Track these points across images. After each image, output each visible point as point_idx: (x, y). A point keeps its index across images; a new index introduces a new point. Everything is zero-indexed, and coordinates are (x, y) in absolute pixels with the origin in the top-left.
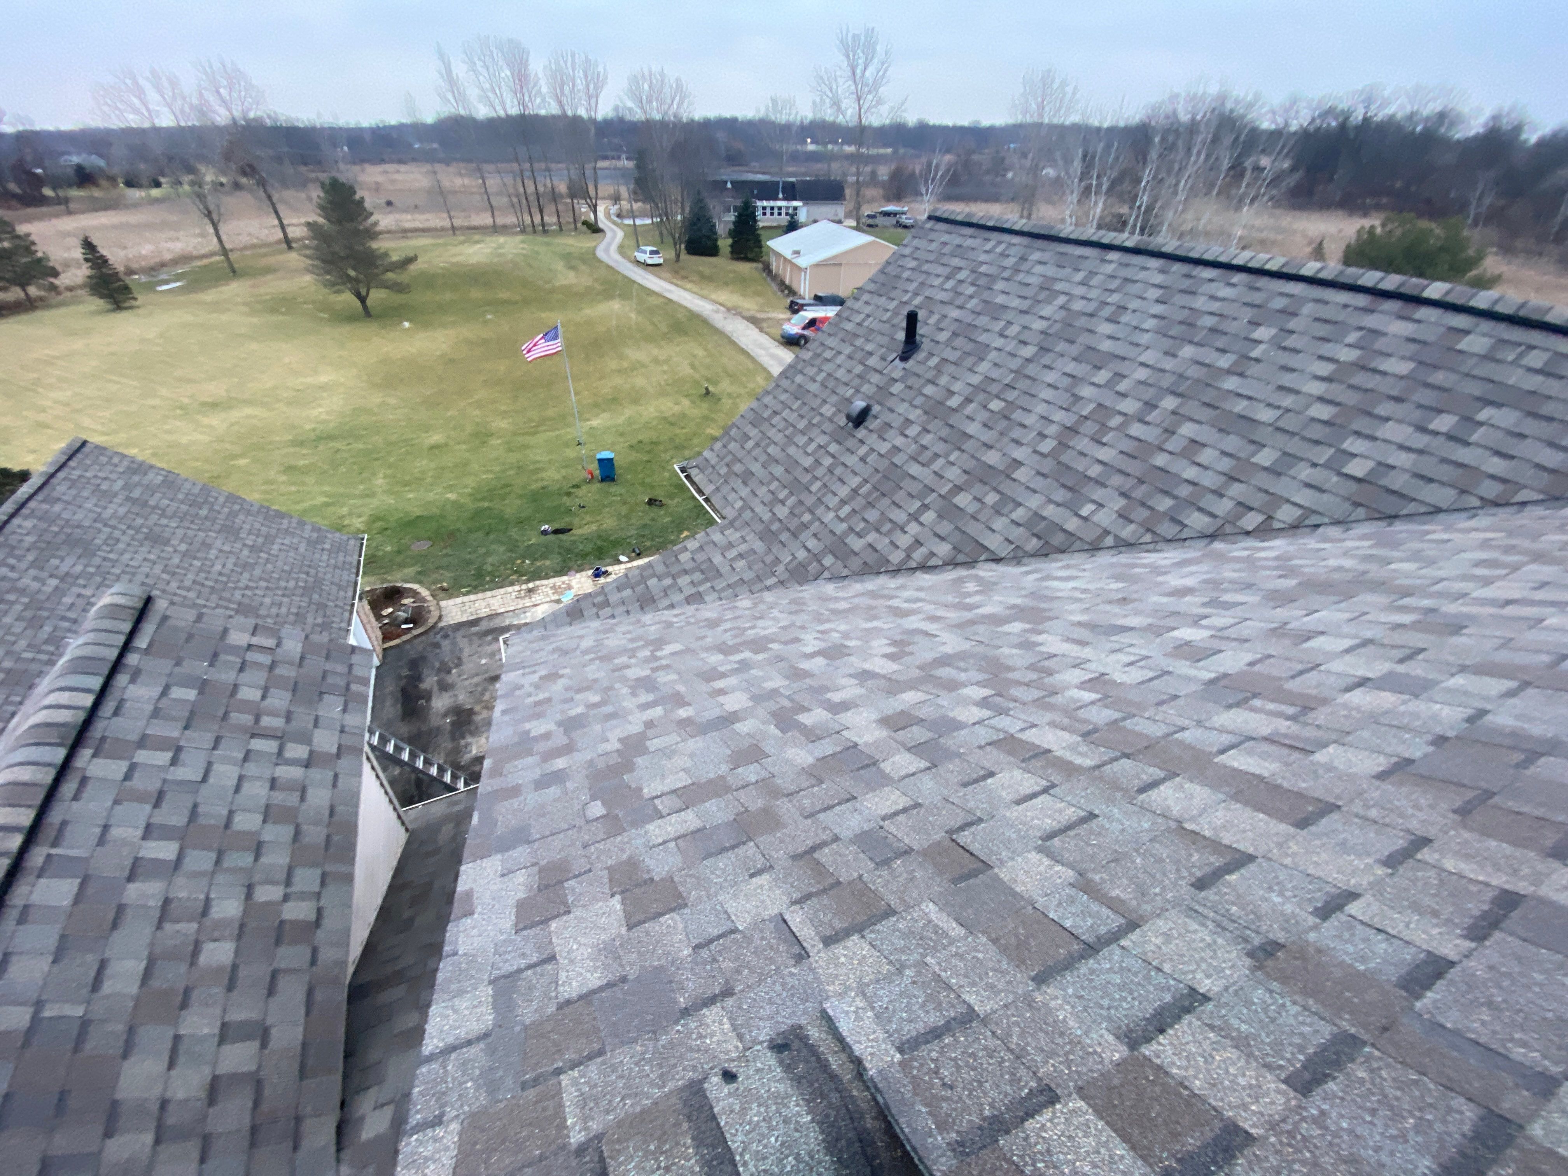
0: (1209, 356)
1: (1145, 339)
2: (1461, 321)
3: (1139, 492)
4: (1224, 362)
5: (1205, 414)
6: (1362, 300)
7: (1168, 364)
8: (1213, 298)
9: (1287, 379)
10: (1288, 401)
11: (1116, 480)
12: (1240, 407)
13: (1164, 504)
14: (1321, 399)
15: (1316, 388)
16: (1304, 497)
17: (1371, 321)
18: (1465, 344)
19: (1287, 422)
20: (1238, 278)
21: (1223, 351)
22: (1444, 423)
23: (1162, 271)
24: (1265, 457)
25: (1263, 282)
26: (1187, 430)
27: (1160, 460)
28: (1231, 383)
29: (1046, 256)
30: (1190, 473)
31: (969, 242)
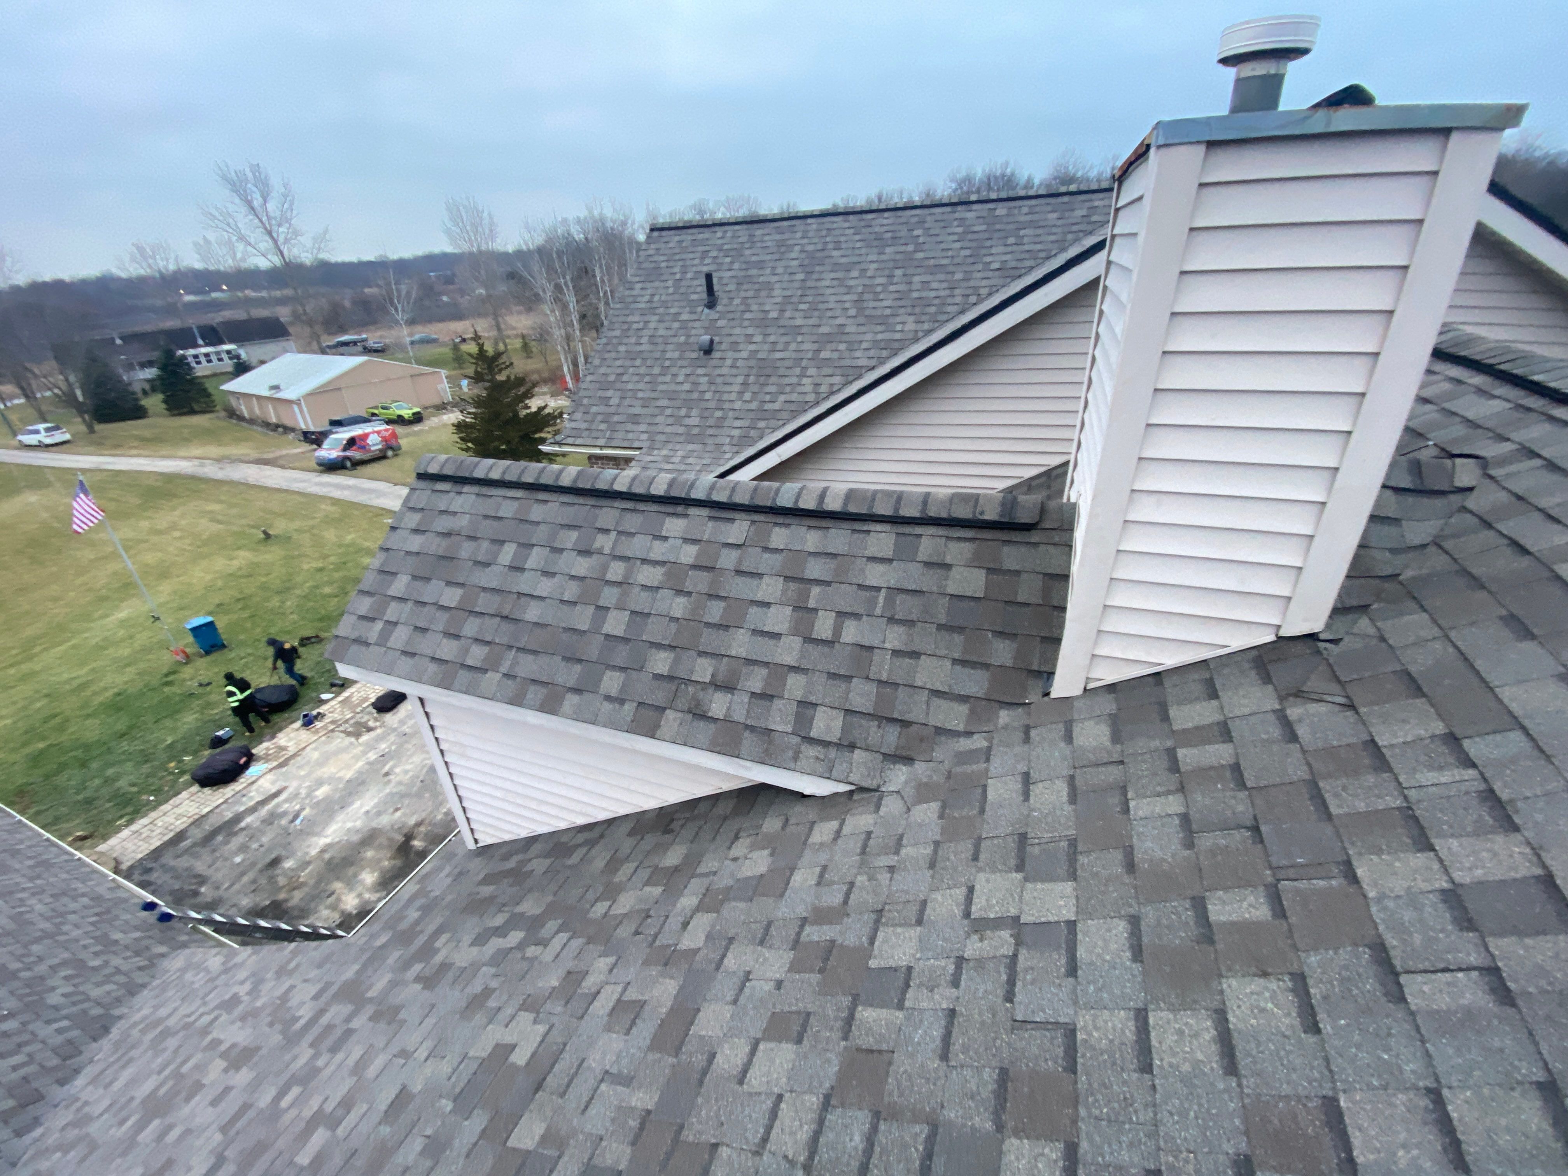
0: (903, 248)
1: (863, 251)
2: (991, 206)
3: (917, 310)
4: (910, 248)
5: (919, 270)
6: (948, 209)
7: (883, 257)
8: (881, 225)
9: (943, 246)
10: (950, 253)
11: (902, 311)
12: (932, 262)
13: (933, 309)
14: (962, 248)
15: (957, 245)
16: (985, 283)
17: (957, 215)
18: (998, 212)
19: (956, 261)
20: (886, 214)
21: (906, 244)
22: (1011, 240)
23: (845, 221)
24: (959, 276)
25: (900, 213)
26: (916, 279)
27: (915, 295)
28: (920, 255)
29: (766, 231)
30: (933, 294)
31: (701, 236)
